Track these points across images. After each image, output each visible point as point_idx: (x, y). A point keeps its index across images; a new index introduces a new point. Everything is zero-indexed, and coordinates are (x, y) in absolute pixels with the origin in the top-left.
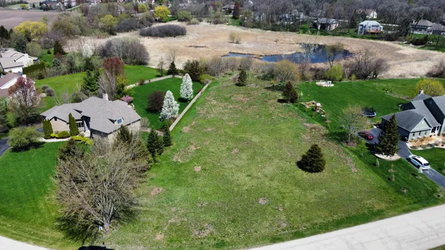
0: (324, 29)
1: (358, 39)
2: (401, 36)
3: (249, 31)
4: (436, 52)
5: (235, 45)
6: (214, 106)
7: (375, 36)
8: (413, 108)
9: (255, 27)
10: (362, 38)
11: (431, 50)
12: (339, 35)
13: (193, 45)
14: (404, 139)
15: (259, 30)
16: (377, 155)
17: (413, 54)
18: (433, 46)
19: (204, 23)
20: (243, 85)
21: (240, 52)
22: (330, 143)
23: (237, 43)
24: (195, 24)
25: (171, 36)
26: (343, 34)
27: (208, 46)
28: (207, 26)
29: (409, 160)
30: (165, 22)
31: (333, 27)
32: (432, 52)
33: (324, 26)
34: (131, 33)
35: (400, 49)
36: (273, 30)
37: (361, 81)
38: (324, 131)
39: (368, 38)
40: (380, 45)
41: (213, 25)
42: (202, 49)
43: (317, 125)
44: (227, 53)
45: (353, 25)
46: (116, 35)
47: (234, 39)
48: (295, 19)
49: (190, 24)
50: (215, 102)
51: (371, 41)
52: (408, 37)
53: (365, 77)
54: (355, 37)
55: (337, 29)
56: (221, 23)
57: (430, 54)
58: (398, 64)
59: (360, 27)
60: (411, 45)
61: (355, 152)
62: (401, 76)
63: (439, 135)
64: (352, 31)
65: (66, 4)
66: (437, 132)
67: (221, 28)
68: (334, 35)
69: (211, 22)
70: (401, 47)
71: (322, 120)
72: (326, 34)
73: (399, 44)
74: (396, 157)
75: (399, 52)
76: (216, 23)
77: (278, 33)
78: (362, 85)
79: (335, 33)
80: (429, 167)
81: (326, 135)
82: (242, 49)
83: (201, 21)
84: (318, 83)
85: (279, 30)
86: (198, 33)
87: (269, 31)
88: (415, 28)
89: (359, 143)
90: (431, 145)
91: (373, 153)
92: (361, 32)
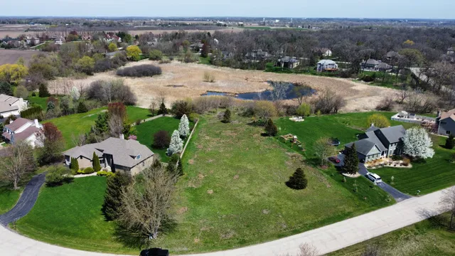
0: (286, 68)
1: (317, 77)
2: (353, 73)
3: (220, 69)
4: (382, 88)
5: (210, 84)
6: (209, 141)
7: (331, 73)
8: (367, 137)
9: (225, 66)
10: (321, 75)
11: (378, 85)
12: (301, 73)
13: (171, 84)
14: (362, 161)
15: (229, 68)
16: (344, 174)
17: (364, 90)
18: (380, 82)
19: (175, 62)
20: (228, 122)
22: (308, 167)
23: (212, 81)
24: (167, 62)
25: (147, 75)
26: (305, 72)
27: (185, 85)
28: (179, 64)
29: (367, 176)
30: (137, 60)
31: (295, 66)
32: (379, 87)
33: (287, 65)
35: (354, 85)
36: (241, 68)
37: (325, 116)
38: (302, 158)
39: (326, 75)
40: (338, 82)
41: (184, 64)
42: (180, 88)
43: (296, 153)
44: (204, 92)
45: (313, 63)
47: (208, 79)
48: (260, 58)
49: (162, 63)
50: (208, 138)
51: (329, 78)
52: (359, 74)
53: (327, 112)
54: (315, 74)
55: (299, 67)
56: (192, 61)
57: (378, 89)
58: (353, 99)
59: (319, 66)
60: (362, 81)
61: (327, 173)
62: (356, 110)
63: (387, 157)
64: (312, 68)
66: (385, 155)
67: (192, 66)
68: (296, 73)
69: (181, 61)
70: (354, 83)
71: (300, 150)
72: (289, 72)
73: (353, 80)
74: (357, 175)
75: (353, 88)
76: (187, 61)
77: (247, 71)
78: (326, 120)
79: (297, 71)
80: (381, 181)
81: (304, 161)
82: (218, 87)
83: (171, 59)
84: (291, 119)
85: (247, 69)
86: (173, 72)
87: (237, 69)
88: (365, 66)
89: (330, 166)
90: (381, 165)
91: (341, 174)
92: (320, 70)
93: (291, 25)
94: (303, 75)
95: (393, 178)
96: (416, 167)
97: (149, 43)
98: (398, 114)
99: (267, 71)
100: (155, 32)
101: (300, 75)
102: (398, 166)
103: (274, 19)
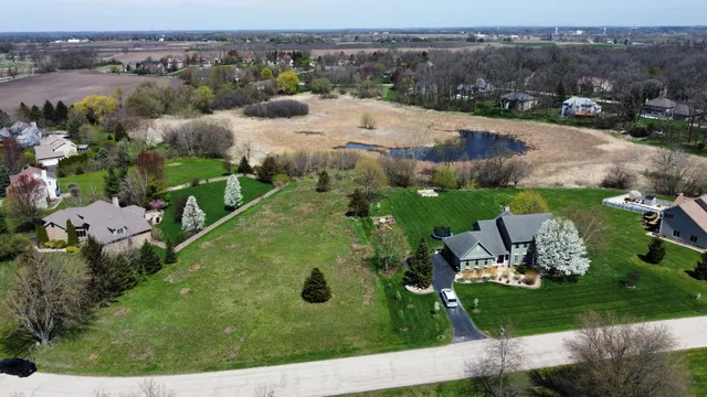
0: (511, 111)
3: (402, 110)
5: (364, 131)
6: (263, 217)
9: (414, 104)
10: (564, 123)
11: (651, 144)
12: (530, 119)
13: (306, 130)
14: (456, 269)
15: (417, 108)
16: (407, 287)
18: (660, 138)
19: (347, 97)
20: (323, 191)
21: (363, 142)
22: (365, 269)
23: (370, 128)
24: (332, 97)
25: (284, 116)
26: (538, 117)
27: (326, 132)
28: (347, 101)
29: (441, 294)
30: (292, 94)
31: (528, 105)
33: (514, 103)
34: (235, 111)
35: (607, 143)
36: (436, 109)
38: (370, 254)
39: (572, 124)
40: (581, 135)
41: (356, 99)
42: (315, 136)
44: (344, 144)
46: (212, 113)
47: (368, 125)
49: (324, 98)
50: (268, 212)
51: (573, 128)
52: (631, 124)
53: (494, 184)
54: (553, 121)
55: (533, 109)
56: (371, 97)
59: (564, 107)
60: (629, 136)
61: (385, 282)
63: (508, 266)
64: (553, 111)
65: (169, 66)
66: (505, 262)
67: (364, 104)
69: (356, 95)
70: (611, 138)
72: (512, 117)
73: (613, 134)
76: (363, 97)
77: (443, 113)
78: (478, 197)
79: (528, 116)
80: (457, 303)
81: (367, 260)
82: (369, 137)
83: (343, 93)
84: (419, 192)
85: (446, 109)
86: (326, 112)
87: (431, 111)
88: (649, 110)
89: (399, 271)
90: (486, 278)
91: (404, 284)
92: (565, 115)
93: (597, 40)
94: (532, 122)
95: (476, 301)
96: (548, 287)
97: (327, 68)
98: (627, 196)
99: (475, 115)
100: (348, 52)
101: (527, 122)
102: (513, 283)
103: (576, 29)
